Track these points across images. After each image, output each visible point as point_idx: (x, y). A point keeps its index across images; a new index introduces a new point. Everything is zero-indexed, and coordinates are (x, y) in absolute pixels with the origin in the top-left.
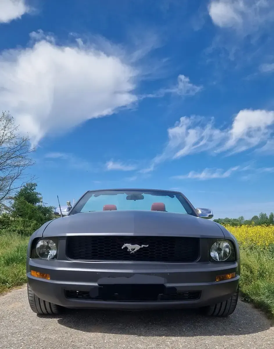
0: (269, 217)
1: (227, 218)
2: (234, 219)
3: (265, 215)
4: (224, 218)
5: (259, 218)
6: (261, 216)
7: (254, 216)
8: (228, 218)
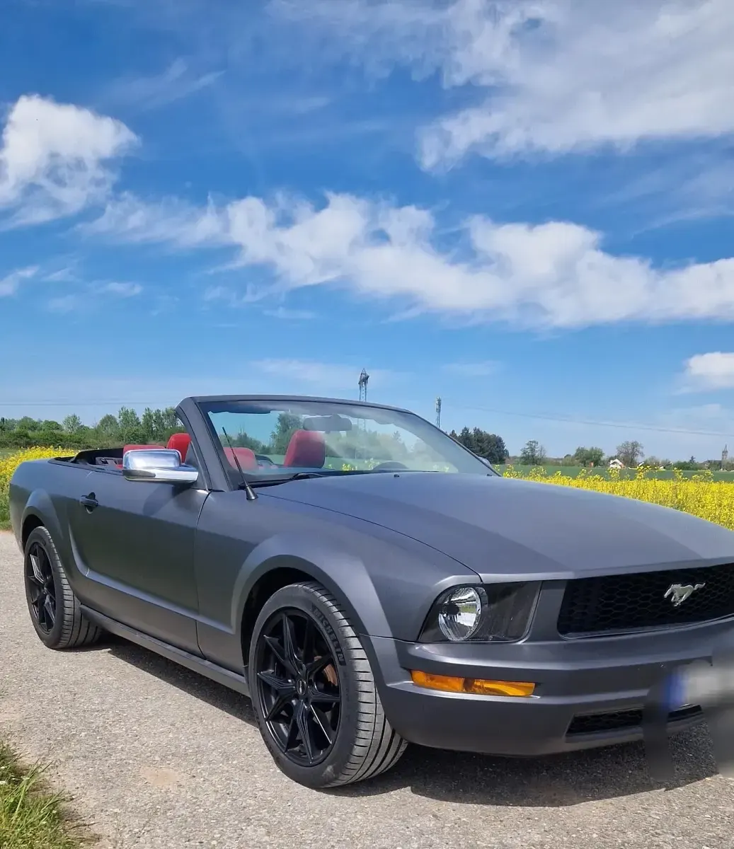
0: (141, 420)
1: (26, 418)
2: (47, 422)
3: (133, 413)
4: (18, 418)
5: (118, 421)
6: (121, 418)
7: (105, 415)
8: (30, 419)
